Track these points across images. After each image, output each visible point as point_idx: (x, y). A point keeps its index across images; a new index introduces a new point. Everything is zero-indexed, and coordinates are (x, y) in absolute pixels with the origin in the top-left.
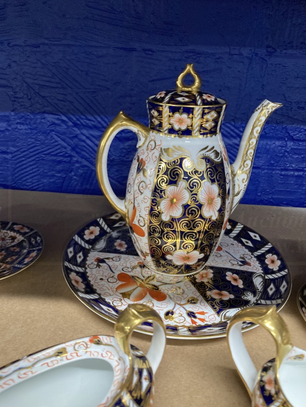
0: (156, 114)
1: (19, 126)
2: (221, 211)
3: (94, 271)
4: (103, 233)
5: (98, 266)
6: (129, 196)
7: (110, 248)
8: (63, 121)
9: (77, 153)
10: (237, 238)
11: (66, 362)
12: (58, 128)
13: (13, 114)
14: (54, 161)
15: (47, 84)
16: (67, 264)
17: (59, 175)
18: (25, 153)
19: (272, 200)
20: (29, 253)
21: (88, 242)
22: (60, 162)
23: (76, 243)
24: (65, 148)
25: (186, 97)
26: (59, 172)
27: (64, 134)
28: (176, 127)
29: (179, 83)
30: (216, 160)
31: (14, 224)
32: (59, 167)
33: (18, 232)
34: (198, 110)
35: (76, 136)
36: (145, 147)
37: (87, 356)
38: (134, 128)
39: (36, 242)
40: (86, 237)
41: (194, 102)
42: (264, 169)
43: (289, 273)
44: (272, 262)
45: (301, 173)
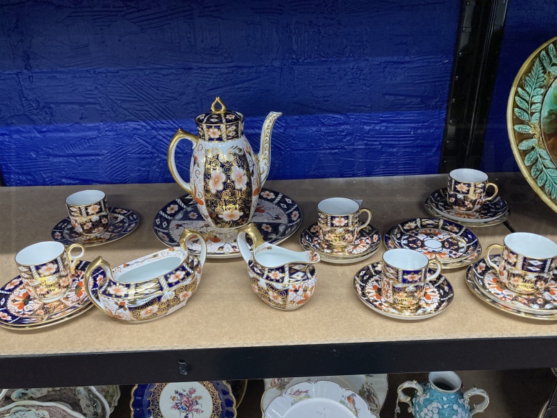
0: (200, 129)
1: (107, 133)
2: (249, 184)
3: (175, 231)
4: (181, 208)
5: (177, 228)
6: (192, 180)
7: (186, 217)
8: (143, 126)
9: (157, 150)
10: (278, 204)
11: (158, 260)
12: (139, 132)
13: (102, 124)
14: (139, 158)
15: (128, 99)
16: (156, 228)
17: (144, 169)
18: (115, 154)
20: (129, 225)
21: (170, 215)
22: (143, 159)
23: (161, 216)
24: (147, 147)
25: (216, 118)
26: (143, 167)
27: (145, 135)
28: (212, 137)
29: (213, 109)
30: (240, 154)
31: (115, 208)
32: (143, 163)
33: (119, 213)
34: (223, 126)
35: (155, 137)
36: (197, 149)
37: (169, 257)
38: (189, 138)
39: (134, 218)
40: (169, 212)
41: (221, 122)
42: (306, 151)
43: (300, 221)
44: (295, 216)
45: (337, 151)
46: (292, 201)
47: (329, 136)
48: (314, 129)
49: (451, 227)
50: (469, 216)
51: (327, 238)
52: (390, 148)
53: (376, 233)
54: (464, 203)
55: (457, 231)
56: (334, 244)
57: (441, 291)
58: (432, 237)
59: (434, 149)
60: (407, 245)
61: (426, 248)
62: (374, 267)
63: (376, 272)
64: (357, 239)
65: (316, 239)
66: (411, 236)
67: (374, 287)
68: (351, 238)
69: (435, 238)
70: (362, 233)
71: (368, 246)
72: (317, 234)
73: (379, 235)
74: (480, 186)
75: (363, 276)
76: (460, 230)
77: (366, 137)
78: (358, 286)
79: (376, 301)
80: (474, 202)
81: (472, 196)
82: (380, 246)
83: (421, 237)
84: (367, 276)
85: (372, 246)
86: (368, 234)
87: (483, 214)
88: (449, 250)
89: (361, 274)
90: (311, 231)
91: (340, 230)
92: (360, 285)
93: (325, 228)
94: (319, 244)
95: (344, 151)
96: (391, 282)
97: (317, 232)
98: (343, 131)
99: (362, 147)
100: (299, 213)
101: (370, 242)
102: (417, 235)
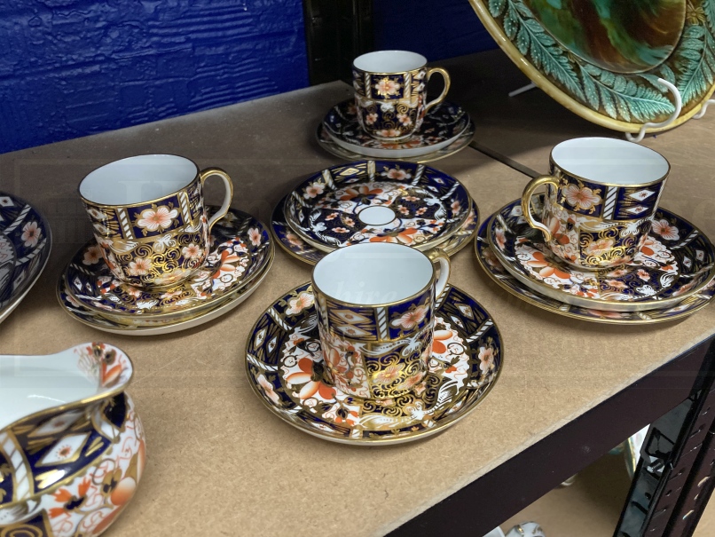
19: (69, 130)
42: (22, 77)
43: (47, 245)
44: (32, 234)
45: (96, 68)
46: (13, 199)
47: (67, 34)
48: (24, 21)
49: (393, 171)
50: (408, 143)
51: (133, 270)
52: (210, 46)
53: (253, 224)
54: (396, 120)
55: (408, 176)
56: (158, 281)
57: (455, 319)
58: (368, 203)
59: (293, 39)
60: (328, 232)
61: (368, 228)
62: (280, 309)
63: (288, 320)
64: (212, 250)
65: (105, 280)
66: (325, 213)
67: (303, 364)
68: (199, 253)
69: (373, 202)
70: (220, 234)
71: (245, 260)
72: (105, 267)
73: (260, 227)
74: (419, 76)
75: (264, 346)
76: (413, 173)
77: (154, 27)
78: (261, 379)
79: (326, 407)
80: (413, 114)
81: (410, 101)
82: (273, 254)
83: (348, 207)
84: (274, 341)
85: (254, 260)
86: (233, 231)
87: (428, 135)
88: (415, 220)
89: (258, 342)
90: (87, 262)
91: (162, 242)
92: (268, 374)
93: (122, 247)
94: (117, 291)
95: (113, 66)
96: (357, 347)
97: (102, 261)
98: (96, 19)
99: (152, 52)
100: (41, 225)
101: (245, 250)
102: (335, 205)
